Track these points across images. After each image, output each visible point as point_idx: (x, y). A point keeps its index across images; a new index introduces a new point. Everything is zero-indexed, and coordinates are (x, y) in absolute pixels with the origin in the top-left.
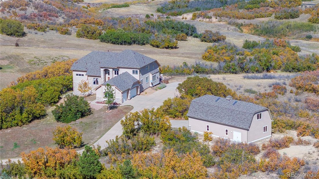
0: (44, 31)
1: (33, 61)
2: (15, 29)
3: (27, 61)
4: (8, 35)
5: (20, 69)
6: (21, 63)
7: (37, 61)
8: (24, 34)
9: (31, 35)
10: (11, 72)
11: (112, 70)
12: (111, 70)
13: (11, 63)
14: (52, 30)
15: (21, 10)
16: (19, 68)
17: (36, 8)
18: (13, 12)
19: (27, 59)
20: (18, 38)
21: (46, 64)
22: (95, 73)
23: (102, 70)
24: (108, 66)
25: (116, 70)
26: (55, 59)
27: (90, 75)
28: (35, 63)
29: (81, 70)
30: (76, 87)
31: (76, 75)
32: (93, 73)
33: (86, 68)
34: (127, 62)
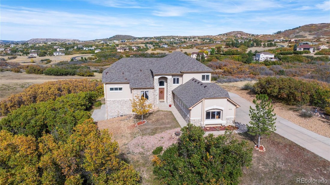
0: (1, 71)
1: (2, 87)
12: (169, 77)
21: (16, 89)
22: (143, 83)
23: (156, 78)
24: (167, 72)
25: (176, 78)
26: (22, 85)
27: (136, 87)
28: (5, 89)
29: (119, 82)
30: (109, 106)
31: (110, 90)
32: (140, 84)
33: (126, 79)
34: (191, 65)
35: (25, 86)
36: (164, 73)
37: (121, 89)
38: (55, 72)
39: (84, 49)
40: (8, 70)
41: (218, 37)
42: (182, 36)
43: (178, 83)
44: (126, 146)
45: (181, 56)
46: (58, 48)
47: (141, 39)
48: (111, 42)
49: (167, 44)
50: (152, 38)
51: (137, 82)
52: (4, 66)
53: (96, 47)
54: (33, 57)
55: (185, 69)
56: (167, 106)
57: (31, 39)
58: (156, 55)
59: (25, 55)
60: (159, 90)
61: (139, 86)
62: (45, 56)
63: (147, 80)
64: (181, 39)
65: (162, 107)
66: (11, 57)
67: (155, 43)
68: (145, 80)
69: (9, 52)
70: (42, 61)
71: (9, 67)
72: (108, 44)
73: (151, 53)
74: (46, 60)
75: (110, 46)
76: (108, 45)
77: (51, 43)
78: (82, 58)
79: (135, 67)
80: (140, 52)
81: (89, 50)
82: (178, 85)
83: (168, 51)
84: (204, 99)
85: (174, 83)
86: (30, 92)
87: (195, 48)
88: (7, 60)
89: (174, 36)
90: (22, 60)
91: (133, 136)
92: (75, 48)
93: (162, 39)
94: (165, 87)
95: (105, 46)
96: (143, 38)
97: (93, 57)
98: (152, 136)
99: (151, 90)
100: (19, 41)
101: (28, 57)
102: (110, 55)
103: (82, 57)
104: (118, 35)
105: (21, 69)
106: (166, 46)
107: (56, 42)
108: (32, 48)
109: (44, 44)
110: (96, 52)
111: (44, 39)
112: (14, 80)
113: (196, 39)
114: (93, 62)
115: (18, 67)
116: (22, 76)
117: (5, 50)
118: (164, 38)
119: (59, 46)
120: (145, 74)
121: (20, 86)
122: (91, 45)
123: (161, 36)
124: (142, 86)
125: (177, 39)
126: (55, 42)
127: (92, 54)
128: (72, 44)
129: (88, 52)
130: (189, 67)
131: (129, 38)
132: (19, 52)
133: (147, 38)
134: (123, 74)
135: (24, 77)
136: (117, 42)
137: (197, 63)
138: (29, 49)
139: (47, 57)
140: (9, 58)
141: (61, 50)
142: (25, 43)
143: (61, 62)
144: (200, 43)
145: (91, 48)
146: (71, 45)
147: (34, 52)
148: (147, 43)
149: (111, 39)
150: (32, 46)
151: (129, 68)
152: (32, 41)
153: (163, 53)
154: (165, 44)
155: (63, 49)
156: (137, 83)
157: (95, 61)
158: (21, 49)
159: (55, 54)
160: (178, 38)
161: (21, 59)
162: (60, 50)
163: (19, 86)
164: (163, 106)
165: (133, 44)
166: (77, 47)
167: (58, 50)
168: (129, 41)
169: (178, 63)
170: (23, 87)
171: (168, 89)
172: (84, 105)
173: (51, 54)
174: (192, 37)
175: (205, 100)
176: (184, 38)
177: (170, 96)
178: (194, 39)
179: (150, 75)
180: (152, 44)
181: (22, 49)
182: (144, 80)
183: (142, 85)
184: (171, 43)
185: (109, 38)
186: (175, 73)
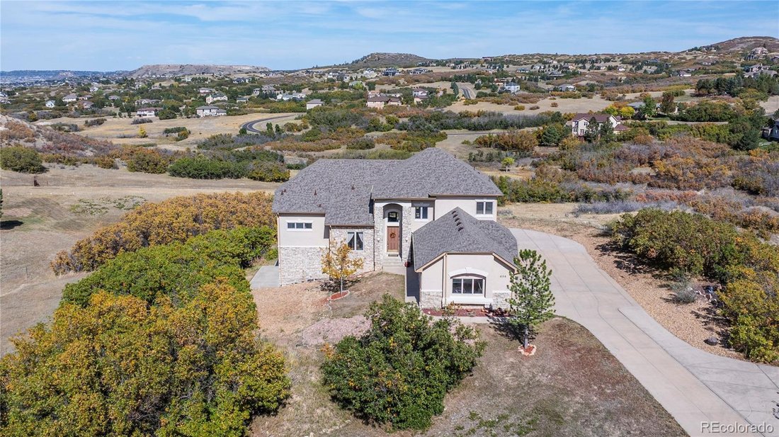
0: (75, 165)
1: (78, 206)
2: (28, 160)
3: (66, 207)
4: (17, 170)
5: (58, 223)
6: (56, 212)
7: (88, 207)
8: (43, 170)
9: (54, 170)
10: (41, 229)
11: (410, 204)
12: (406, 206)
13: (36, 212)
14: (86, 163)
15: (27, 141)
16: (56, 221)
17: (50, 139)
18: (15, 143)
19: (66, 205)
20: (34, 175)
21: (107, 212)
22: (352, 216)
23: (379, 206)
24: (399, 195)
25: (421, 207)
26: (120, 201)
27: (338, 224)
28: (83, 211)
29: (306, 211)
30: (286, 259)
31: (289, 227)
32: (347, 218)
33: (320, 206)
34: (455, 179)
35: (126, 204)
36: (394, 196)
37: (309, 226)
38: (195, 170)
39: (279, 97)
40: (89, 161)
41: (689, 57)
42: (571, 54)
43: (425, 216)
44: (299, 334)
46: (208, 94)
47: (444, 65)
48: (354, 76)
49: (519, 82)
50: (478, 61)
51: (340, 213)
52: (78, 149)
53: (310, 92)
54: (143, 122)
55: (440, 188)
56: (401, 264)
57: (142, 68)
58: (475, 120)
59: (126, 114)
60: (388, 230)
61: (344, 222)
62: (174, 117)
63: (362, 209)
64: (565, 62)
65: (392, 266)
66: (93, 119)
67: (483, 80)
68: (359, 208)
69: (87, 106)
70: (167, 131)
71: (89, 153)
72: (346, 80)
73: (461, 114)
74: (178, 130)
75: (352, 87)
76: (344, 86)
77: (193, 80)
78: (269, 126)
79: (342, 181)
80: (429, 108)
81: (289, 100)
82: (426, 221)
83: (513, 107)
84: (445, 253)
85: (418, 216)
86: (137, 223)
87: (597, 97)
88: (83, 130)
89: (547, 56)
90: (118, 130)
91: (317, 317)
92: (256, 93)
93: (508, 62)
94: (399, 224)
95: (336, 90)
96: (450, 61)
97: (299, 122)
98: (348, 320)
99: (368, 230)
100: (111, 73)
101: (132, 120)
102: (344, 119)
103: (269, 121)
104: (377, 54)
105: (117, 159)
106: (514, 88)
107: (206, 76)
108: (142, 93)
109: (173, 82)
110: (309, 106)
111: (175, 67)
112: (102, 187)
113: (613, 64)
114: (297, 139)
115: (110, 152)
116: (119, 178)
117: (77, 99)
118: (513, 60)
119: (213, 87)
120: (361, 196)
121: (115, 205)
122: (299, 83)
123: (505, 57)
124: (350, 222)
125: (555, 62)
126: (202, 76)
127: (296, 115)
128: (247, 80)
129: (287, 106)
130: (449, 185)
131: (407, 61)
132: (111, 106)
133: (461, 62)
134: (315, 194)
135: (123, 180)
136: (371, 75)
138: (136, 98)
139: (179, 122)
140: (87, 122)
141: (218, 101)
142: (126, 80)
143: (214, 138)
144: (624, 78)
145: (298, 96)
146: (246, 84)
147: (149, 105)
148: (459, 78)
149: (355, 66)
150: (143, 88)
151: (329, 182)
152: (142, 71)
153: (494, 114)
154: (513, 81)
155: (222, 98)
156: (340, 215)
157: (303, 136)
158: (116, 97)
159: (199, 112)
160: (559, 61)
161: (115, 127)
162: (215, 99)
163: (113, 205)
164: (393, 264)
165: (418, 81)
166: (261, 91)
167: (210, 99)
168: (408, 72)
169: (428, 175)
170: (120, 207)
171: (403, 229)
172: (238, 256)
173: (190, 113)
174: (603, 57)
175: (448, 256)
176: (576, 62)
177: (408, 244)
178: (608, 64)
180: (473, 83)
181: (118, 97)
182: (356, 208)
183: (351, 219)
184: (533, 77)
185: (350, 63)
186: (417, 197)
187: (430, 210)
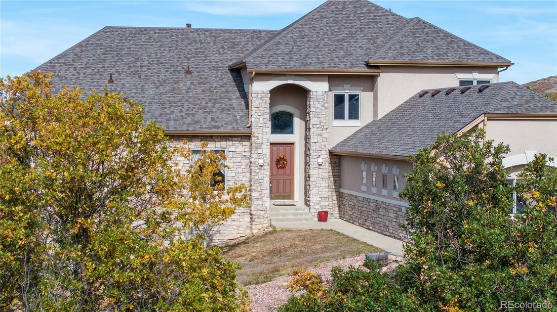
11: (325, 85)
12: (317, 89)
23: (261, 89)
25: (347, 92)
32: (189, 120)
34: (410, 39)
36: (293, 65)
43: (354, 115)
45: (365, 10)
51: (172, 112)
55: (386, 52)
56: (310, 216)
60: (272, 149)
61: (184, 128)
63: (218, 105)
68: (210, 104)
79: (162, 60)
82: (357, 124)
84: (482, 118)
85: (339, 115)
94: (296, 137)
99: (237, 143)
120: (208, 86)
124: (198, 127)
130: (401, 47)
134: (111, 81)
137: (435, 35)
151: (135, 62)
156: (172, 116)
164: (291, 217)
169: (351, 35)
171: (312, 140)
177: (322, 174)
179: (231, 89)
182: (204, 103)
183: (199, 122)
186: (342, 68)
187: (365, 98)
